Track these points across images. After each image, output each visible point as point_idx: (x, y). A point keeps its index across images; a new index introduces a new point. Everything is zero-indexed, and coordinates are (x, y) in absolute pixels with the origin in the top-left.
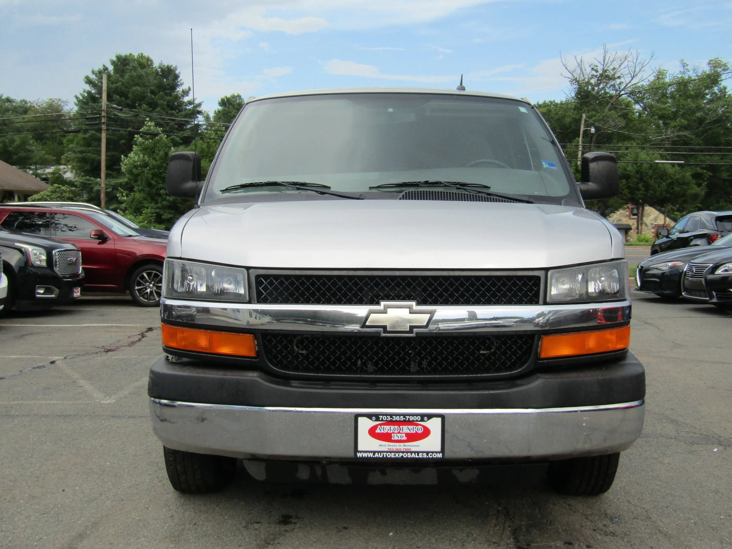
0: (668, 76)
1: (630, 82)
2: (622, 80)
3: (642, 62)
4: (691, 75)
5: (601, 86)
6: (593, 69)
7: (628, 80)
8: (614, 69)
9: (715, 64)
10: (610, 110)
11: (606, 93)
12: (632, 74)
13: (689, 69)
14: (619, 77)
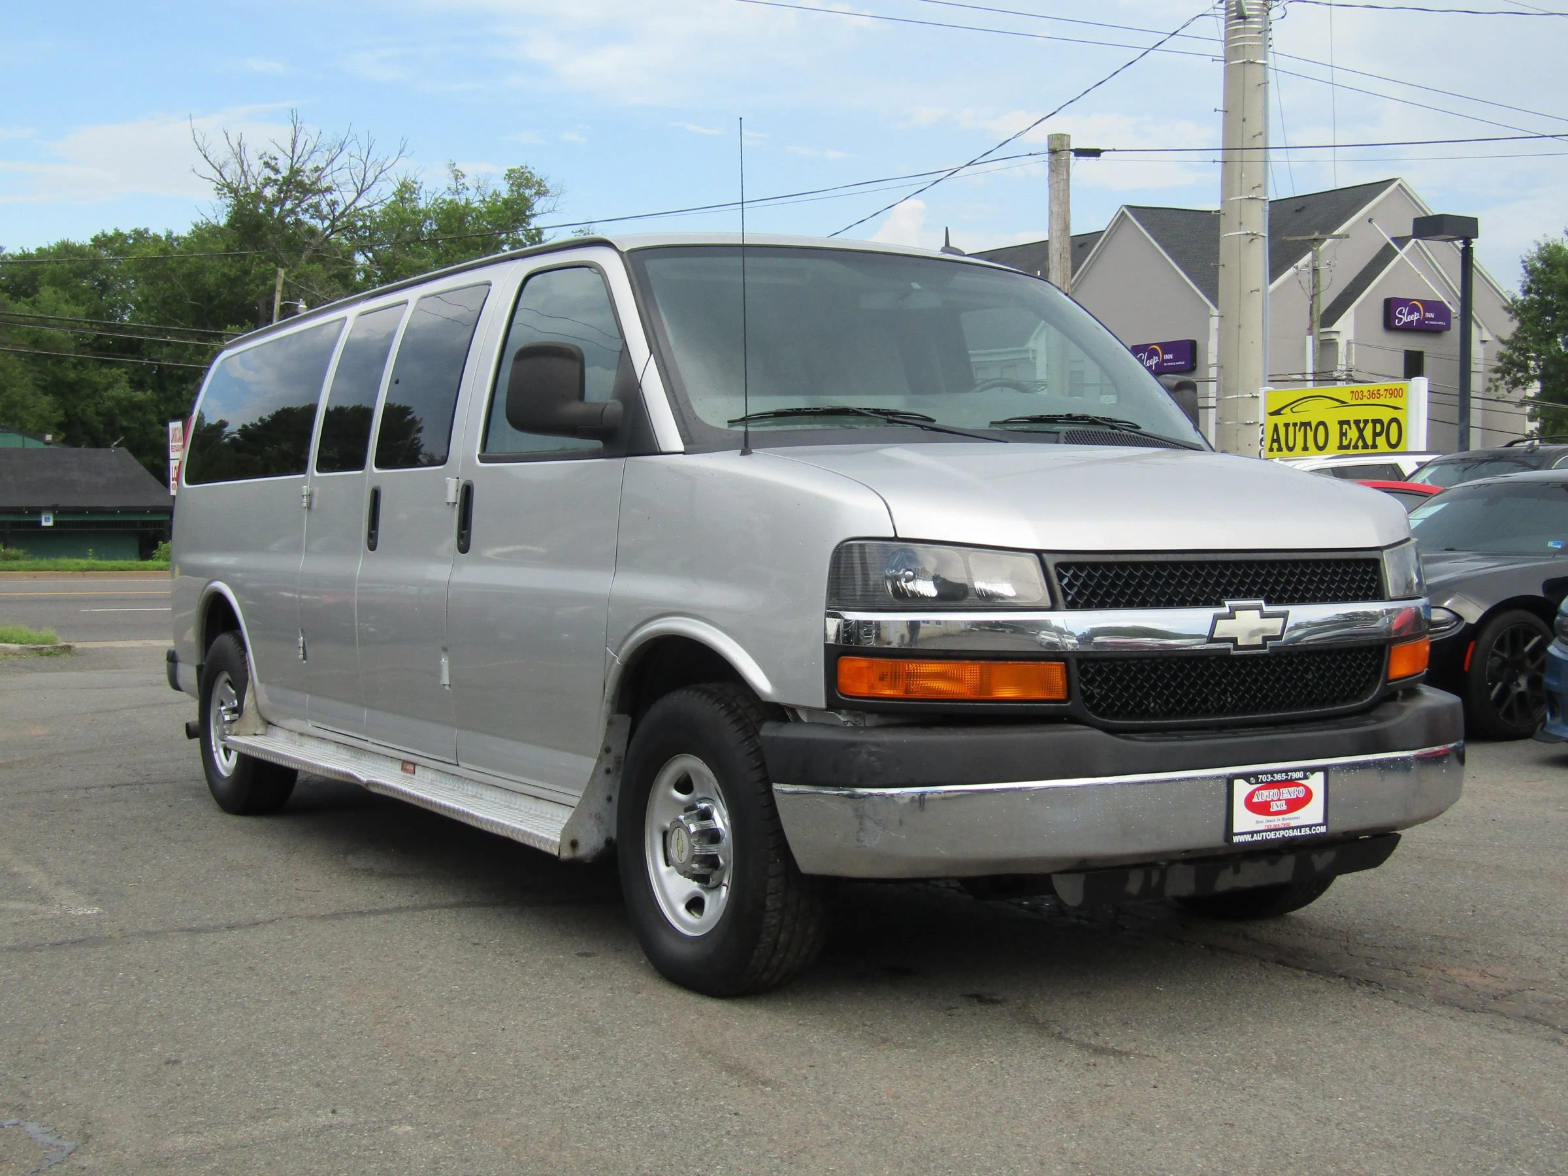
0: (422, 195)
1: (354, 202)
2: (336, 196)
3: (381, 160)
4: (471, 198)
5: (289, 205)
6: (267, 164)
7: (350, 197)
8: (317, 169)
9: (521, 179)
10: (310, 261)
11: (298, 223)
12: (359, 186)
13: (467, 184)
14: (329, 190)
